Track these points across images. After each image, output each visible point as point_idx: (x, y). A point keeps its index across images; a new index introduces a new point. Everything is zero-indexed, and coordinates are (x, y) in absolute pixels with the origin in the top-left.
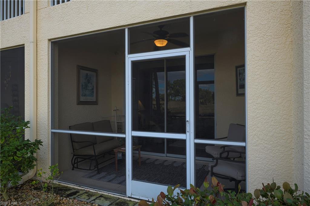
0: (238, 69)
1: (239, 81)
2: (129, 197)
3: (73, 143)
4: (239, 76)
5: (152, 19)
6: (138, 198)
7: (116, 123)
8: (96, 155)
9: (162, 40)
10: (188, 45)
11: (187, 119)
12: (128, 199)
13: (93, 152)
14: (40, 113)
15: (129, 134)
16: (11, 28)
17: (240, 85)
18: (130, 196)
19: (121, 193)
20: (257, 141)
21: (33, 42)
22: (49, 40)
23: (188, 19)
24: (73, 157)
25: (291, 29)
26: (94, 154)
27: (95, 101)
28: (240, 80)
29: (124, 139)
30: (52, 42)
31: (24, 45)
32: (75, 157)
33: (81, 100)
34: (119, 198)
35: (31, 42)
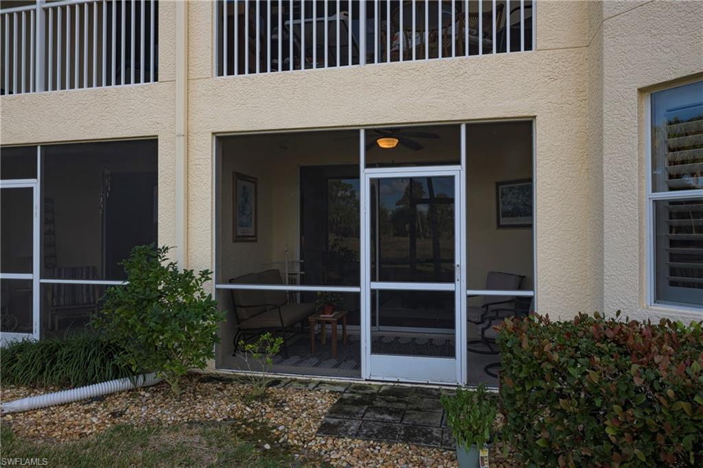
0: (500, 187)
1: (501, 205)
2: (366, 380)
3: (238, 309)
4: (502, 198)
5: (406, 121)
6: (382, 379)
7: (287, 275)
8: (285, 325)
9: (392, 139)
10: (459, 163)
11: (457, 262)
12: (366, 383)
13: (280, 322)
14: (194, 257)
15: (366, 286)
16: (125, 104)
17: (503, 212)
18: (368, 378)
19: (351, 377)
20: (549, 288)
21: (183, 136)
22: (213, 134)
23: (459, 126)
24: (238, 332)
25: (587, 155)
26: (281, 325)
27: (253, 234)
28: (503, 203)
29: (358, 295)
30: (217, 137)
31: (157, 136)
32: (240, 333)
33: (239, 234)
34: (351, 384)
35: (179, 136)
